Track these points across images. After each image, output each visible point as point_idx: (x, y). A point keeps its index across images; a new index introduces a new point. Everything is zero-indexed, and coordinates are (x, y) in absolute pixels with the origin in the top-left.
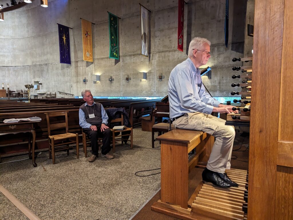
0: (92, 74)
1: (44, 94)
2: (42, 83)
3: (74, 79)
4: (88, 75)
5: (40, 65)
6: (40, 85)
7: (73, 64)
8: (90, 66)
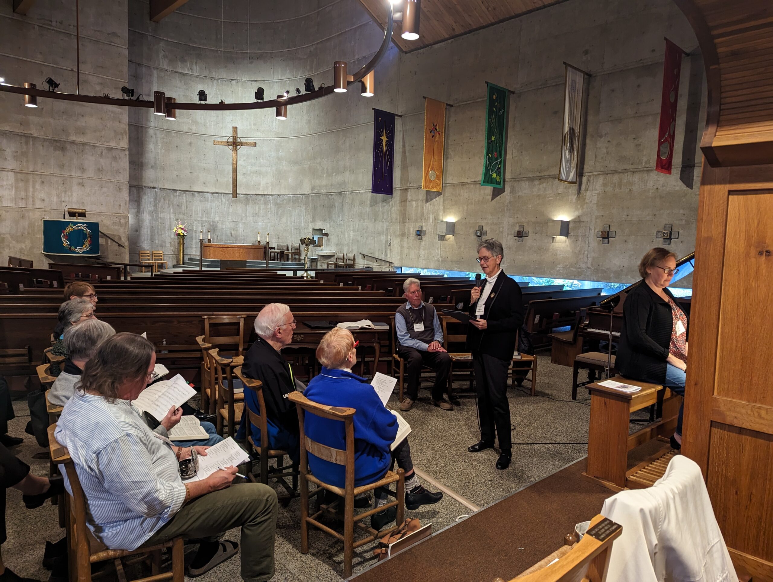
0: (438, 219)
1: (330, 257)
2: (328, 232)
3: (397, 228)
4: (427, 220)
5: (328, 194)
6: (325, 238)
7: (397, 194)
8: (434, 200)
